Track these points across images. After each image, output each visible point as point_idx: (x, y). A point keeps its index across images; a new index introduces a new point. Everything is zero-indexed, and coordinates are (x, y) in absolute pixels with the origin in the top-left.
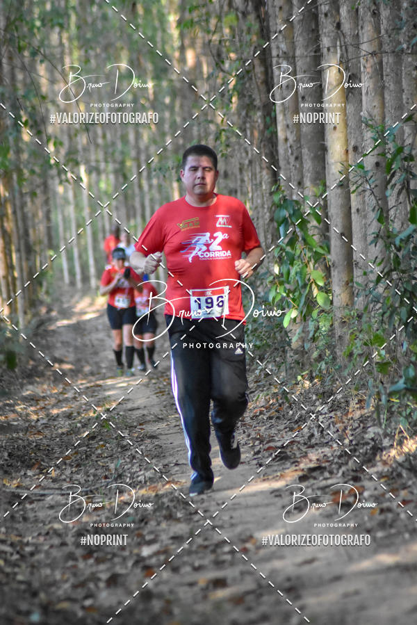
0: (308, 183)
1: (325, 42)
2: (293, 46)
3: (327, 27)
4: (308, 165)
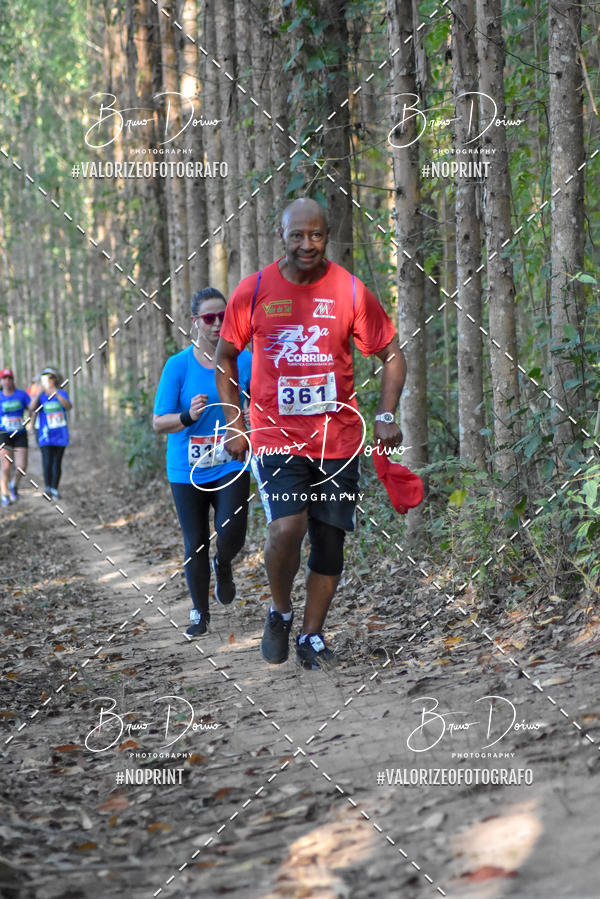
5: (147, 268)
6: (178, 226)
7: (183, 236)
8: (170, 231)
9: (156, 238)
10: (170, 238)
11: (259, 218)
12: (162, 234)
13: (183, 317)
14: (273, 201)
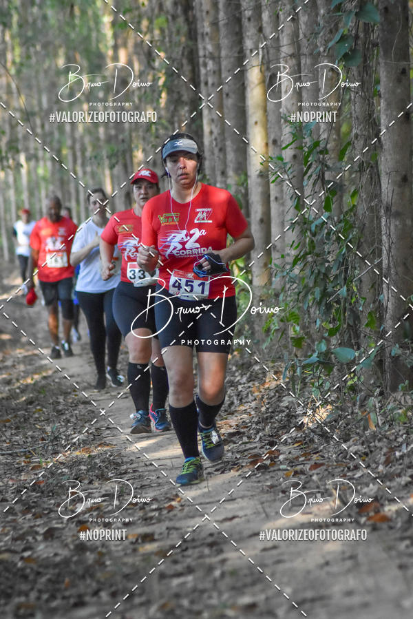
0: (231, 173)
1: (249, 44)
2: (218, 47)
3: (250, 31)
4: (231, 156)
5: (175, 96)
6: (210, 47)
7: (216, 58)
8: (201, 53)
9: (185, 61)
10: (201, 60)
11: (301, 36)
12: (192, 56)
13: (216, 151)
14: (317, 15)
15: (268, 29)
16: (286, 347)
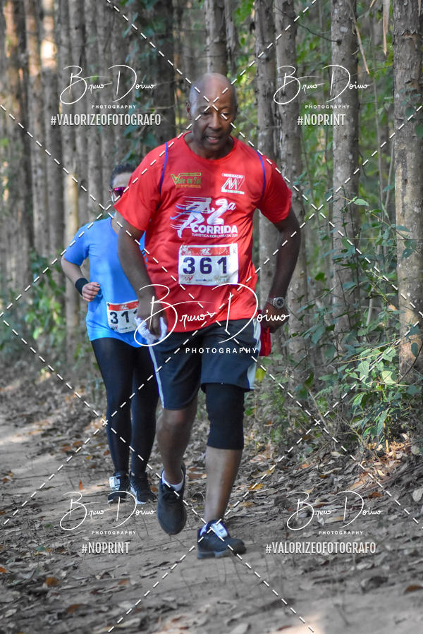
5: (14, 193)
6: (39, 160)
7: (43, 167)
8: (33, 163)
9: (22, 170)
10: (33, 169)
11: (103, 154)
12: (27, 166)
13: (43, 232)
14: (114, 140)
15: (80, 149)
16: (89, 369)
